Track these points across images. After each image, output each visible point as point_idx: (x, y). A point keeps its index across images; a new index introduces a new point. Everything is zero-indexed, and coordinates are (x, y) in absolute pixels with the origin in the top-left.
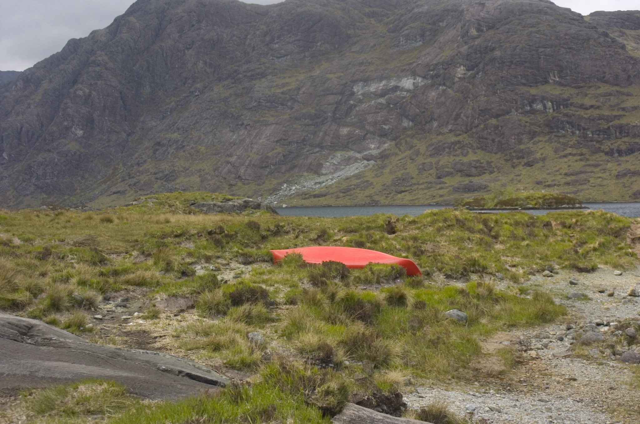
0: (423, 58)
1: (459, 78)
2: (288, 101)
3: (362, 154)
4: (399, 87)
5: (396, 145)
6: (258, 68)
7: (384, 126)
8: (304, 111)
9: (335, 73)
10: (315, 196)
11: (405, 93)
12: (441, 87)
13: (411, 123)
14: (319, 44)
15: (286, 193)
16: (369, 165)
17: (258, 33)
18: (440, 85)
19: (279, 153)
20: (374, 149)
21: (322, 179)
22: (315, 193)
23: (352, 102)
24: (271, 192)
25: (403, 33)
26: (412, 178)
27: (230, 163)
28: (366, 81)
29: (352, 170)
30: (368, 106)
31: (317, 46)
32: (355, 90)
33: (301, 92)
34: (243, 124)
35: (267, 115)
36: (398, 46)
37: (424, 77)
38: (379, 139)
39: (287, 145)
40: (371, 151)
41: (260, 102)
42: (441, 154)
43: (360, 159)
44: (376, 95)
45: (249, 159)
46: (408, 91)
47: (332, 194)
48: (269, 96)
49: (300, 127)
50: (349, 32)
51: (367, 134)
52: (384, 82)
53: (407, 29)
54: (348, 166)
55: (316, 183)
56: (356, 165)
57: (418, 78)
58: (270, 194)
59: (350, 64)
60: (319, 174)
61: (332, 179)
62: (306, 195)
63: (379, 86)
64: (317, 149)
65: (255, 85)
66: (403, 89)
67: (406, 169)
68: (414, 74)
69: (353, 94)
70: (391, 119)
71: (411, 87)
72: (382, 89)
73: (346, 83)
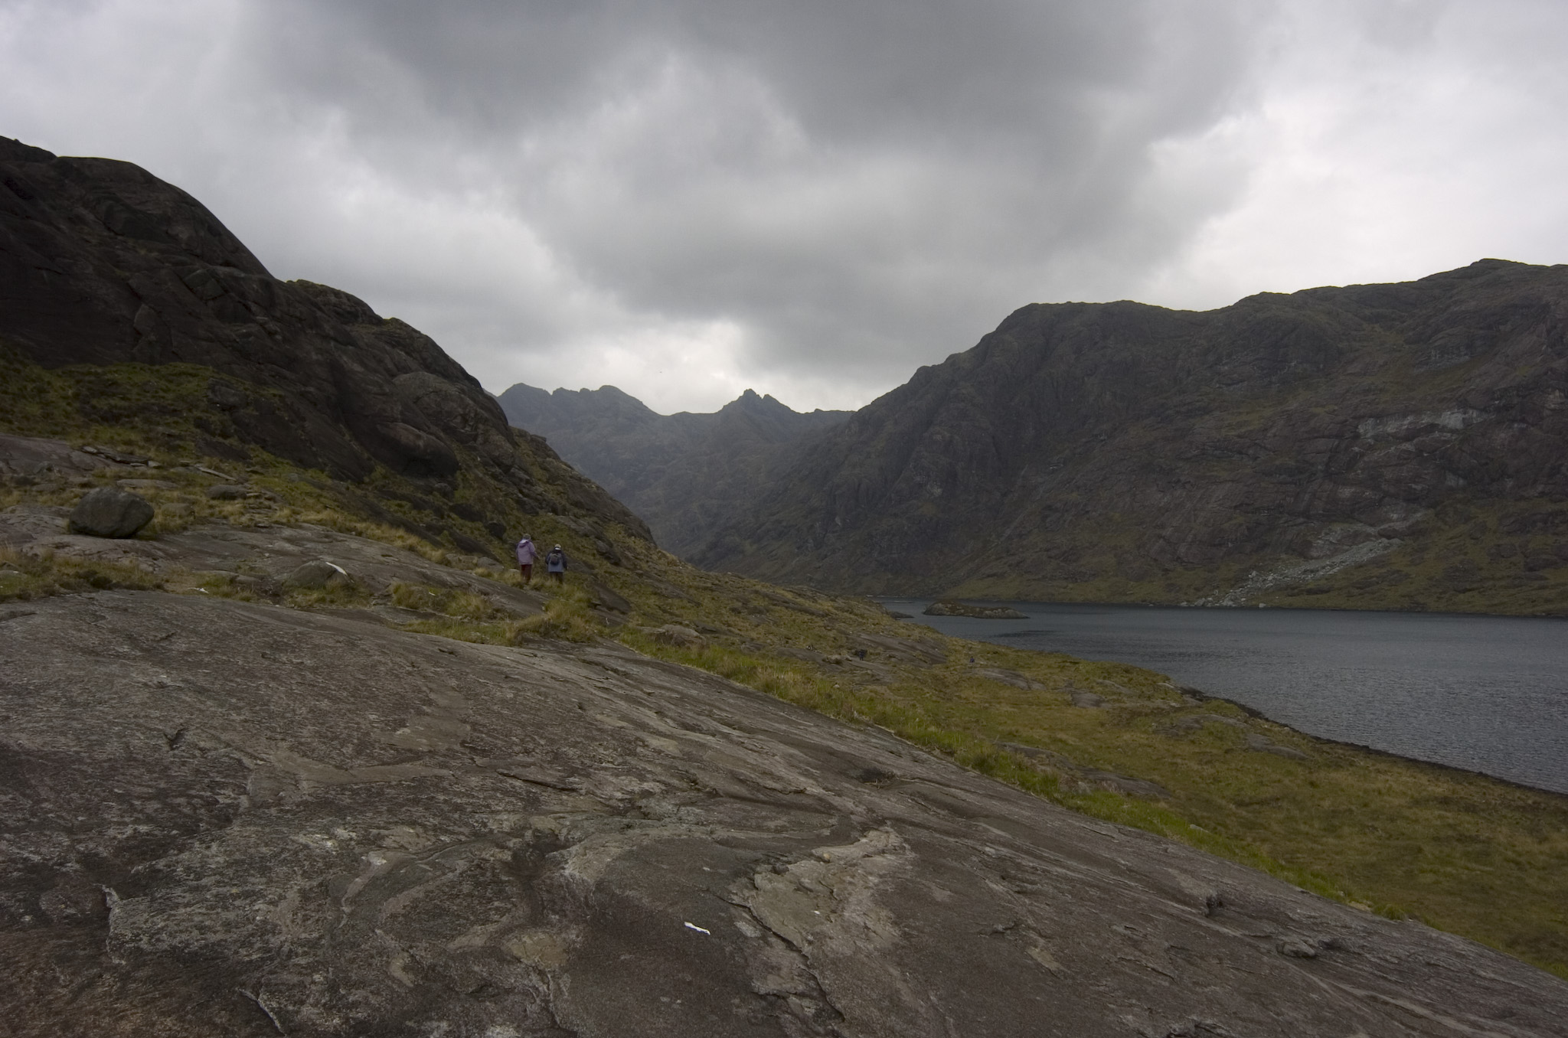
0: (1478, 380)
1: (1552, 410)
2: (1249, 447)
3: (1378, 529)
4: (1438, 425)
5: (1436, 515)
6: (1198, 401)
7: (1414, 486)
8: (1277, 463)
9: (1323, 406)
10: (1310, 592)
11: (1449, 435)
12: (1516, 425)
13: (1461, 482)
14: (1293, 364)
15: (1259, 585)
16: (1391, 545)
17: (1194, 350)
18: (1514, 421)
19: (1241, 525)
20: (1397, 520)
21: (1312, 565)
22: (1309, 587)
23: (1356, 449)
24: (1233, 583)
25: (1436, 344)
26: (1481, 569)
27: (1164, 537)
28: (1380, 417)
29: (1364, 552)
30: (1385, 455)
31: (1289, 367)
32: (1361, 431)
33: (1269, 435)
34: (1179, 481)
35: (1216, 468)
36: (1427, 364)
37: (1484, 410)
38: (1405, 504)
39: (1253, 513)
40: (1392, 524)
41: (1204, 449)
42: (1528, 532)
43: (1375, 536)
44: (1398, 438)
45: (1193, 532)
46: (1453, 431)
47: (1340, 589)
48: (1219, 441)
49: (1271, 486)
50: (1340, 346)
51: (1384, 497)
52: (1410, 418)
53: (1443, 338)
54: (1355, 547)
55: (1305, 572)
56: (1369, 544)
57: (1471, 412)
58: (1232, 586)
59: (1347, 391)
60: (1308, 558)
61: (1332, 566)
62: (1293, 589)
63: (1402, 425)
64: (1301, 520)
65: (1194, 425)
66: (1443, 429)
67: (1466, 554)
68: (1464, 405)
69: (1357, 436)
70: (1426, 474)
71: (1459, 426)
72: (1407, 429)
73: (1346, 421)
